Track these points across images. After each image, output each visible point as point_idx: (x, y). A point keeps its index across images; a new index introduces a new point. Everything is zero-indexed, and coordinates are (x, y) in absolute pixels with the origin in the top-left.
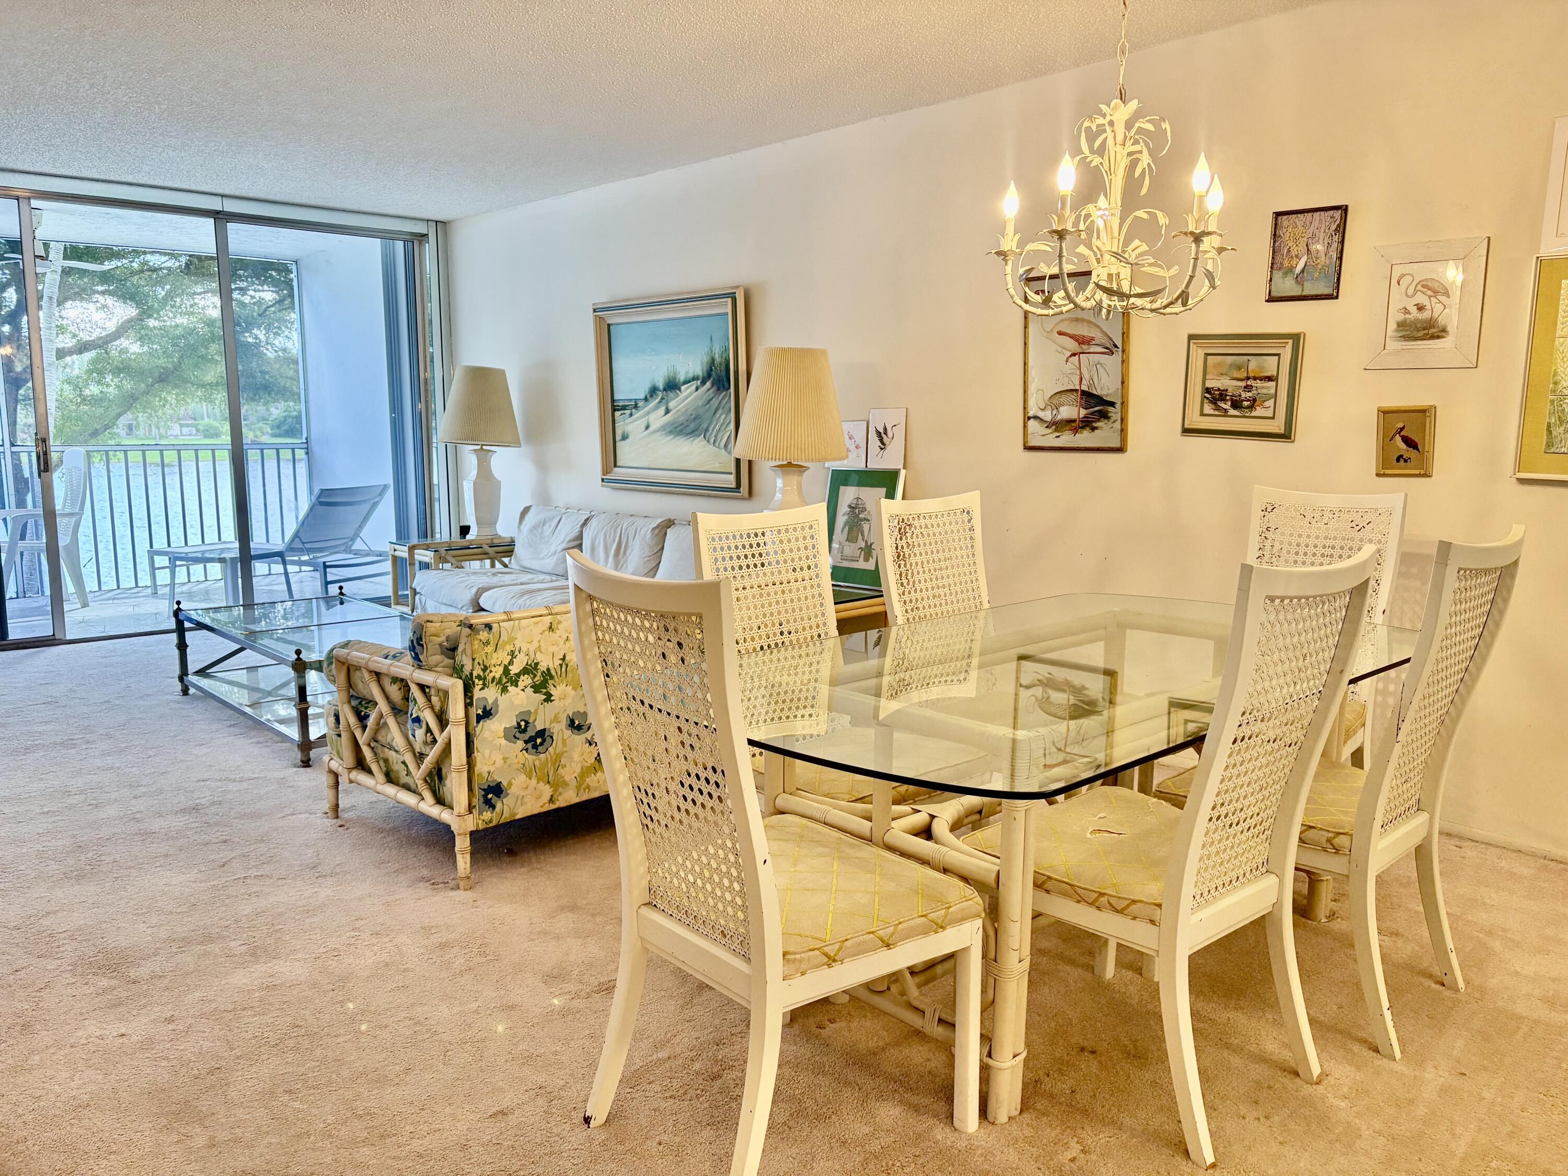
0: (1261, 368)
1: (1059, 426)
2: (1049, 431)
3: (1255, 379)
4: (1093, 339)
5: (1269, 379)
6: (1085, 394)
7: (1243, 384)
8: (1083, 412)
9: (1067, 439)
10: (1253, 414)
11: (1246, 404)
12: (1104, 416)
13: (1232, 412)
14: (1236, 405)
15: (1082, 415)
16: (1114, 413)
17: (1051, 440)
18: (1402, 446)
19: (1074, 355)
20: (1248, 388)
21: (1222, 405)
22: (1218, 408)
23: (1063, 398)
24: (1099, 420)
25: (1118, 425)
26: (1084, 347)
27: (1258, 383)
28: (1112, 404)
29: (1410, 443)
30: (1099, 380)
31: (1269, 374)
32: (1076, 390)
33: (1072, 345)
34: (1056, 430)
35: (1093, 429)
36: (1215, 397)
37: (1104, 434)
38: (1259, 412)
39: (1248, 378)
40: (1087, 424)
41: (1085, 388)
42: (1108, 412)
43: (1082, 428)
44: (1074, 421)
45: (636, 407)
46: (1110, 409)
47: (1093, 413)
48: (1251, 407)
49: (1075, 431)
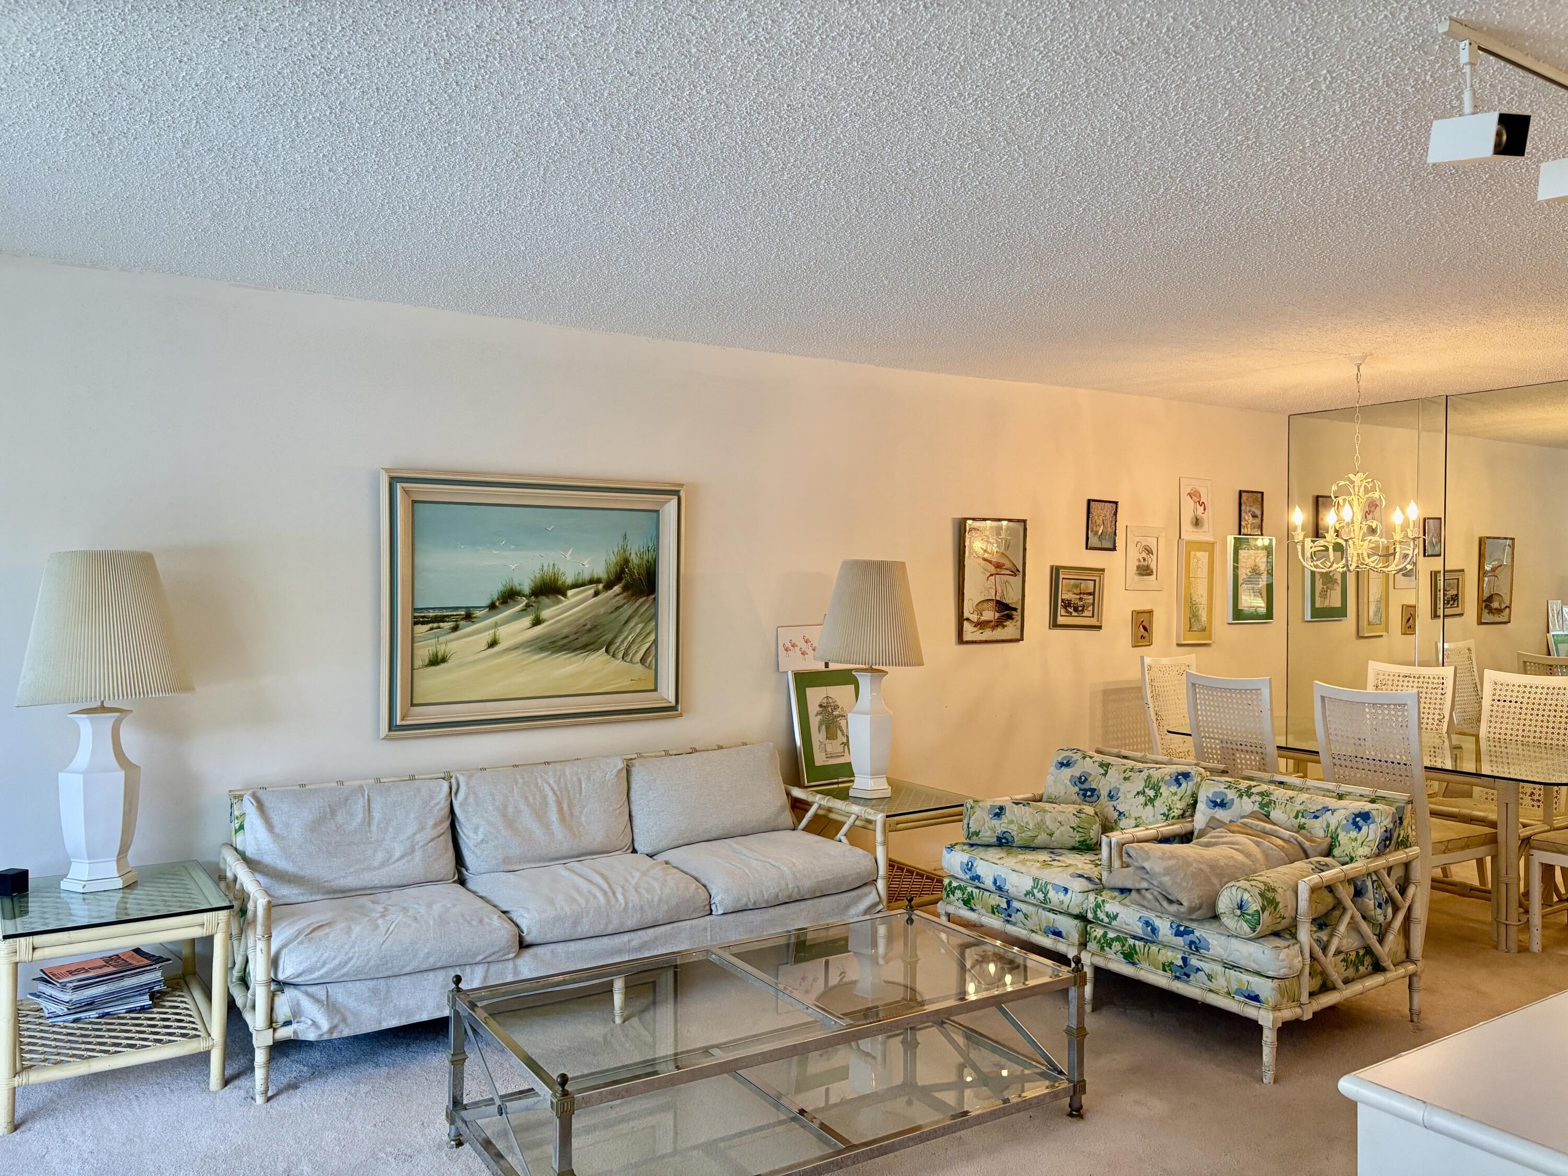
0: (1087, 588)
1: (981, 625)
2: (976, 629)
3: (1084, 594)
4: (1004, 565)
5: (1090, 594)
6: (998, 602)
7: (1078, 597)
8: (997, 615)
9: (988, 634)
10: (1084, 615)
11: (1080, 608)
12: (1010, 617)
13: (1074, 614)
14: (1076, 610)
15: (996, 618)
16: (1017, 615)
17: (978, 636)
18: (1142, 630)
19: (992, 575)
20: (1081, 599)
21: (1069, 609)
22: (1067, 612)
23: (985, 605)
24: (1007, 620)
25: (1019, 624)
26: (998, 570)
27: (1085, 597)
28: (1015, 609)
29: (1145, 629)
30: (1007, 593)
31: (1090, 591)
32: (993, 600)
33: (992, 569)
34: (980, 629)
35: (1004, 626)
36: (1067, 604)
37: (1010, 629)
38: (1086, 613)
39: (1081, 593)
40: (999, 623)
41: (998, 598)
42: (1012, 615)
43: (997, 626)
44: (992, 621)
45: (468, 617)
46: (1014, 613)
47: (1003, 616)
48: (1082, 611)
49: (994, 628)
